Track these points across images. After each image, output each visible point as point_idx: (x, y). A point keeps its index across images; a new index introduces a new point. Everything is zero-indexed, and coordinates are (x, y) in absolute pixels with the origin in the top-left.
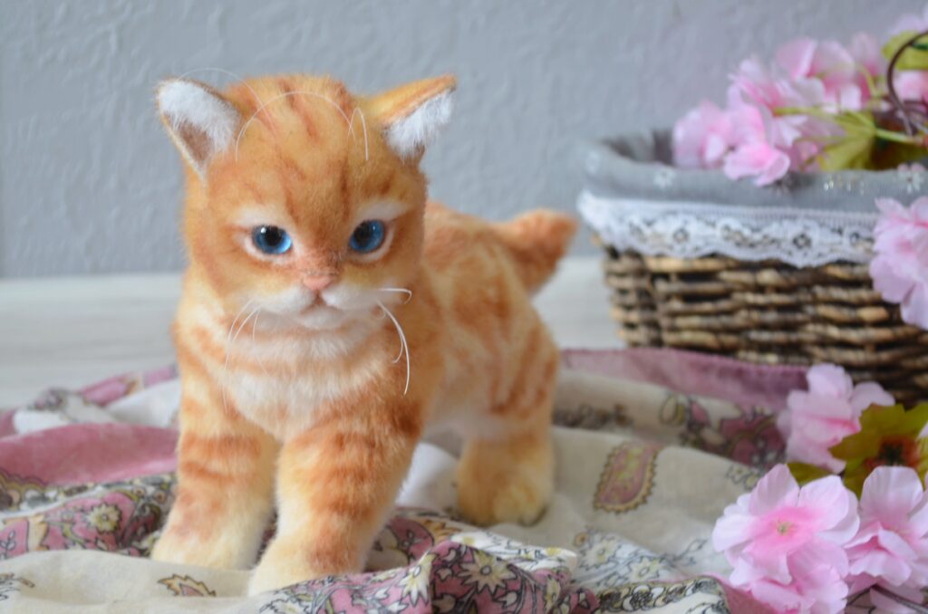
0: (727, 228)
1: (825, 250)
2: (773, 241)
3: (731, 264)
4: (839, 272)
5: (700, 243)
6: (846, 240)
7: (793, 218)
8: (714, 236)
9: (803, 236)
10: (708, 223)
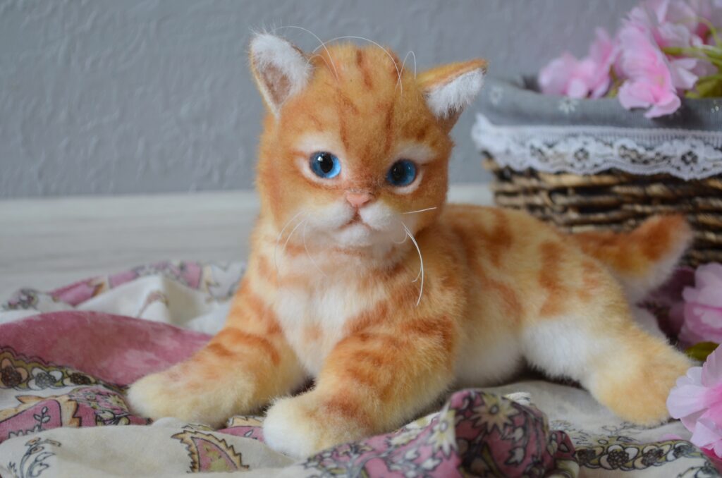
0: (624, 147)
1: (709, 166)
2: (665, 158)
3: (623, 179)
4: (718, 184)
5: (599, 161)
7: (683, 138)
8: (612, 155)
9: (690, 153)
10: (606, 144)
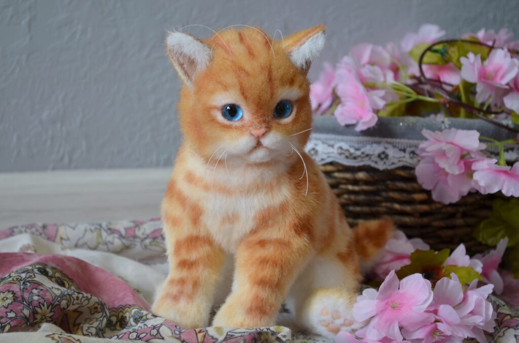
0: (341, 148)
1: (396, 161)
2: (367, 155)
3: (340, 168)
4: (402, 173)
5: (325, 156)
6: (407, 155)
7: (379, 143)
8: (333, 153)
9: (384, 153)
10: (329, 146)
